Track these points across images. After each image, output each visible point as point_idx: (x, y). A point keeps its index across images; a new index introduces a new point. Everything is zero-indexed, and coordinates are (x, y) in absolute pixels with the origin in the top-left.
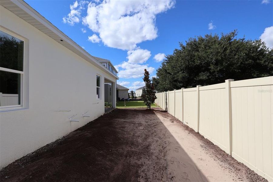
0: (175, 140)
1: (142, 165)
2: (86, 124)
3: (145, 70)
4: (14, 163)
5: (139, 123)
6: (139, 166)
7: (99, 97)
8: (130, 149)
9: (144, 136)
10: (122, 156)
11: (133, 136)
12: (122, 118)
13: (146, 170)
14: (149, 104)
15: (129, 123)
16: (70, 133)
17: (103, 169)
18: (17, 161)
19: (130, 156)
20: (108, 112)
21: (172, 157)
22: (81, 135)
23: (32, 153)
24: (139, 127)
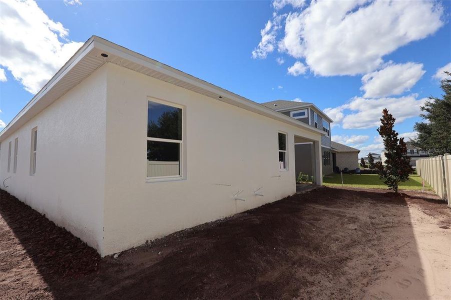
0: (420, 264)
1: (312, 284)
2: (259, 206)
3: (385, 111)
4: (174, 234)
5: (352, 218)
6: (306, 283)
7: (285, 167)
8: (307, 255)
9: (348, 241)
10: (288, 262)
11: (327, 236)
12: (323, 204)
13: (315, 293)
14: (393, 183)
15: (333, 214)
16: (235, 215)
17: (253, 268)
18: (176, 233)
19: (301, 265)
20: (304, 192)
21: (383, 292)
22: (247, 220)
23: (190, 229)
24: (347, 224)
